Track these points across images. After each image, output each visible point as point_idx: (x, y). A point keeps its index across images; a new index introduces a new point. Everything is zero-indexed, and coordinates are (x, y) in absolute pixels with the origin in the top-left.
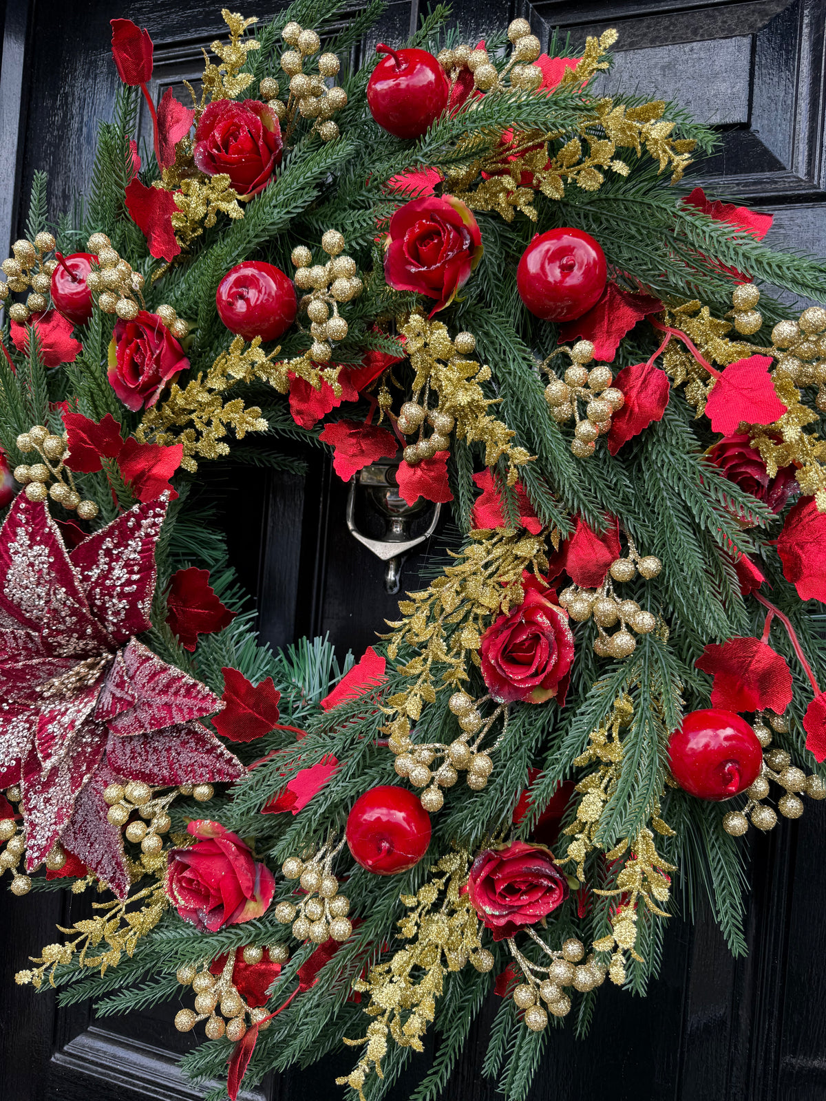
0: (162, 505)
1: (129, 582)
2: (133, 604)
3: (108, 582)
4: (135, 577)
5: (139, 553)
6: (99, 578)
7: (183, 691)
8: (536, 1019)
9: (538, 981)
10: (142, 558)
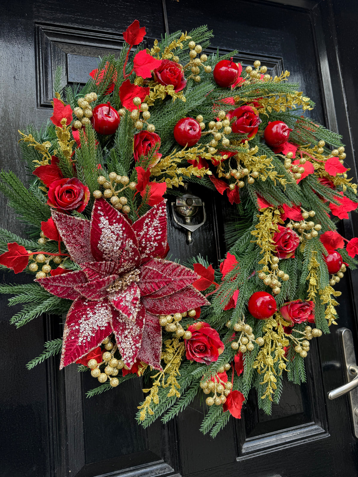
0: (164, 205)
1: (157, 235)
2: (160, 244)
3: (148, 236)
4: (159, 233)
5: (159, 223)
6: (144, 235)
7: (186, 274)
8: (304, 354)
9: (301, 343)
10: (161, 225)
